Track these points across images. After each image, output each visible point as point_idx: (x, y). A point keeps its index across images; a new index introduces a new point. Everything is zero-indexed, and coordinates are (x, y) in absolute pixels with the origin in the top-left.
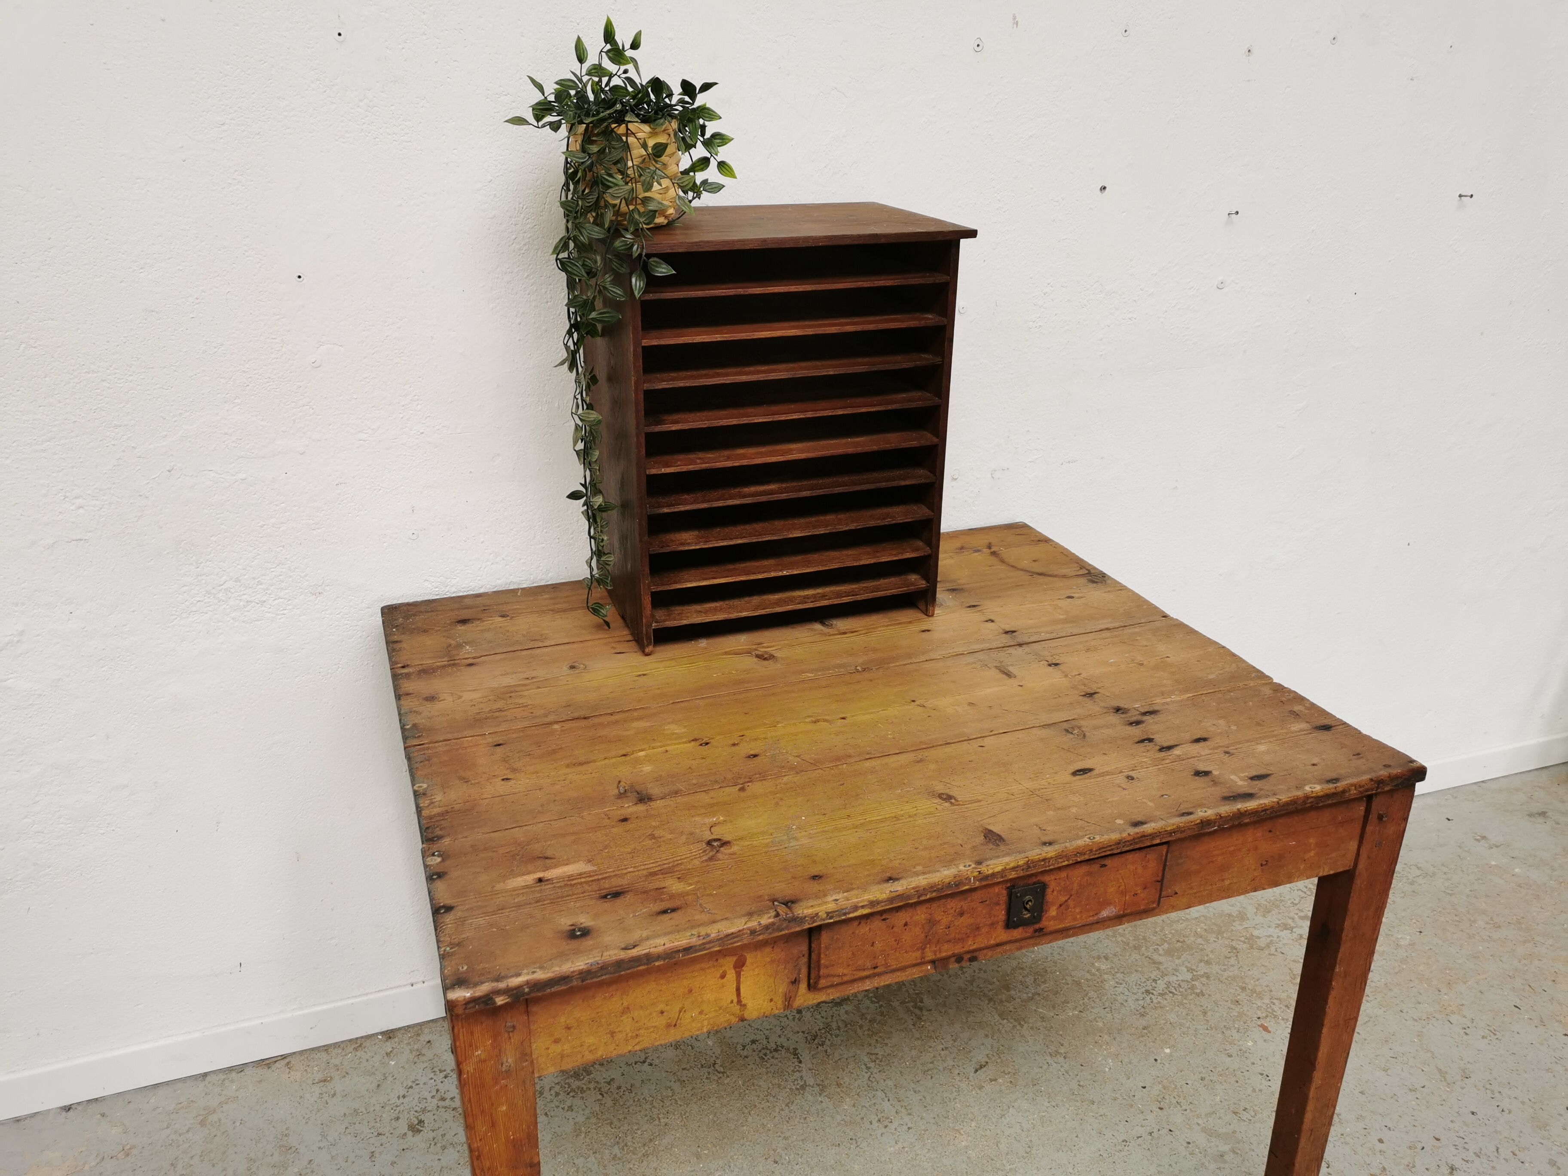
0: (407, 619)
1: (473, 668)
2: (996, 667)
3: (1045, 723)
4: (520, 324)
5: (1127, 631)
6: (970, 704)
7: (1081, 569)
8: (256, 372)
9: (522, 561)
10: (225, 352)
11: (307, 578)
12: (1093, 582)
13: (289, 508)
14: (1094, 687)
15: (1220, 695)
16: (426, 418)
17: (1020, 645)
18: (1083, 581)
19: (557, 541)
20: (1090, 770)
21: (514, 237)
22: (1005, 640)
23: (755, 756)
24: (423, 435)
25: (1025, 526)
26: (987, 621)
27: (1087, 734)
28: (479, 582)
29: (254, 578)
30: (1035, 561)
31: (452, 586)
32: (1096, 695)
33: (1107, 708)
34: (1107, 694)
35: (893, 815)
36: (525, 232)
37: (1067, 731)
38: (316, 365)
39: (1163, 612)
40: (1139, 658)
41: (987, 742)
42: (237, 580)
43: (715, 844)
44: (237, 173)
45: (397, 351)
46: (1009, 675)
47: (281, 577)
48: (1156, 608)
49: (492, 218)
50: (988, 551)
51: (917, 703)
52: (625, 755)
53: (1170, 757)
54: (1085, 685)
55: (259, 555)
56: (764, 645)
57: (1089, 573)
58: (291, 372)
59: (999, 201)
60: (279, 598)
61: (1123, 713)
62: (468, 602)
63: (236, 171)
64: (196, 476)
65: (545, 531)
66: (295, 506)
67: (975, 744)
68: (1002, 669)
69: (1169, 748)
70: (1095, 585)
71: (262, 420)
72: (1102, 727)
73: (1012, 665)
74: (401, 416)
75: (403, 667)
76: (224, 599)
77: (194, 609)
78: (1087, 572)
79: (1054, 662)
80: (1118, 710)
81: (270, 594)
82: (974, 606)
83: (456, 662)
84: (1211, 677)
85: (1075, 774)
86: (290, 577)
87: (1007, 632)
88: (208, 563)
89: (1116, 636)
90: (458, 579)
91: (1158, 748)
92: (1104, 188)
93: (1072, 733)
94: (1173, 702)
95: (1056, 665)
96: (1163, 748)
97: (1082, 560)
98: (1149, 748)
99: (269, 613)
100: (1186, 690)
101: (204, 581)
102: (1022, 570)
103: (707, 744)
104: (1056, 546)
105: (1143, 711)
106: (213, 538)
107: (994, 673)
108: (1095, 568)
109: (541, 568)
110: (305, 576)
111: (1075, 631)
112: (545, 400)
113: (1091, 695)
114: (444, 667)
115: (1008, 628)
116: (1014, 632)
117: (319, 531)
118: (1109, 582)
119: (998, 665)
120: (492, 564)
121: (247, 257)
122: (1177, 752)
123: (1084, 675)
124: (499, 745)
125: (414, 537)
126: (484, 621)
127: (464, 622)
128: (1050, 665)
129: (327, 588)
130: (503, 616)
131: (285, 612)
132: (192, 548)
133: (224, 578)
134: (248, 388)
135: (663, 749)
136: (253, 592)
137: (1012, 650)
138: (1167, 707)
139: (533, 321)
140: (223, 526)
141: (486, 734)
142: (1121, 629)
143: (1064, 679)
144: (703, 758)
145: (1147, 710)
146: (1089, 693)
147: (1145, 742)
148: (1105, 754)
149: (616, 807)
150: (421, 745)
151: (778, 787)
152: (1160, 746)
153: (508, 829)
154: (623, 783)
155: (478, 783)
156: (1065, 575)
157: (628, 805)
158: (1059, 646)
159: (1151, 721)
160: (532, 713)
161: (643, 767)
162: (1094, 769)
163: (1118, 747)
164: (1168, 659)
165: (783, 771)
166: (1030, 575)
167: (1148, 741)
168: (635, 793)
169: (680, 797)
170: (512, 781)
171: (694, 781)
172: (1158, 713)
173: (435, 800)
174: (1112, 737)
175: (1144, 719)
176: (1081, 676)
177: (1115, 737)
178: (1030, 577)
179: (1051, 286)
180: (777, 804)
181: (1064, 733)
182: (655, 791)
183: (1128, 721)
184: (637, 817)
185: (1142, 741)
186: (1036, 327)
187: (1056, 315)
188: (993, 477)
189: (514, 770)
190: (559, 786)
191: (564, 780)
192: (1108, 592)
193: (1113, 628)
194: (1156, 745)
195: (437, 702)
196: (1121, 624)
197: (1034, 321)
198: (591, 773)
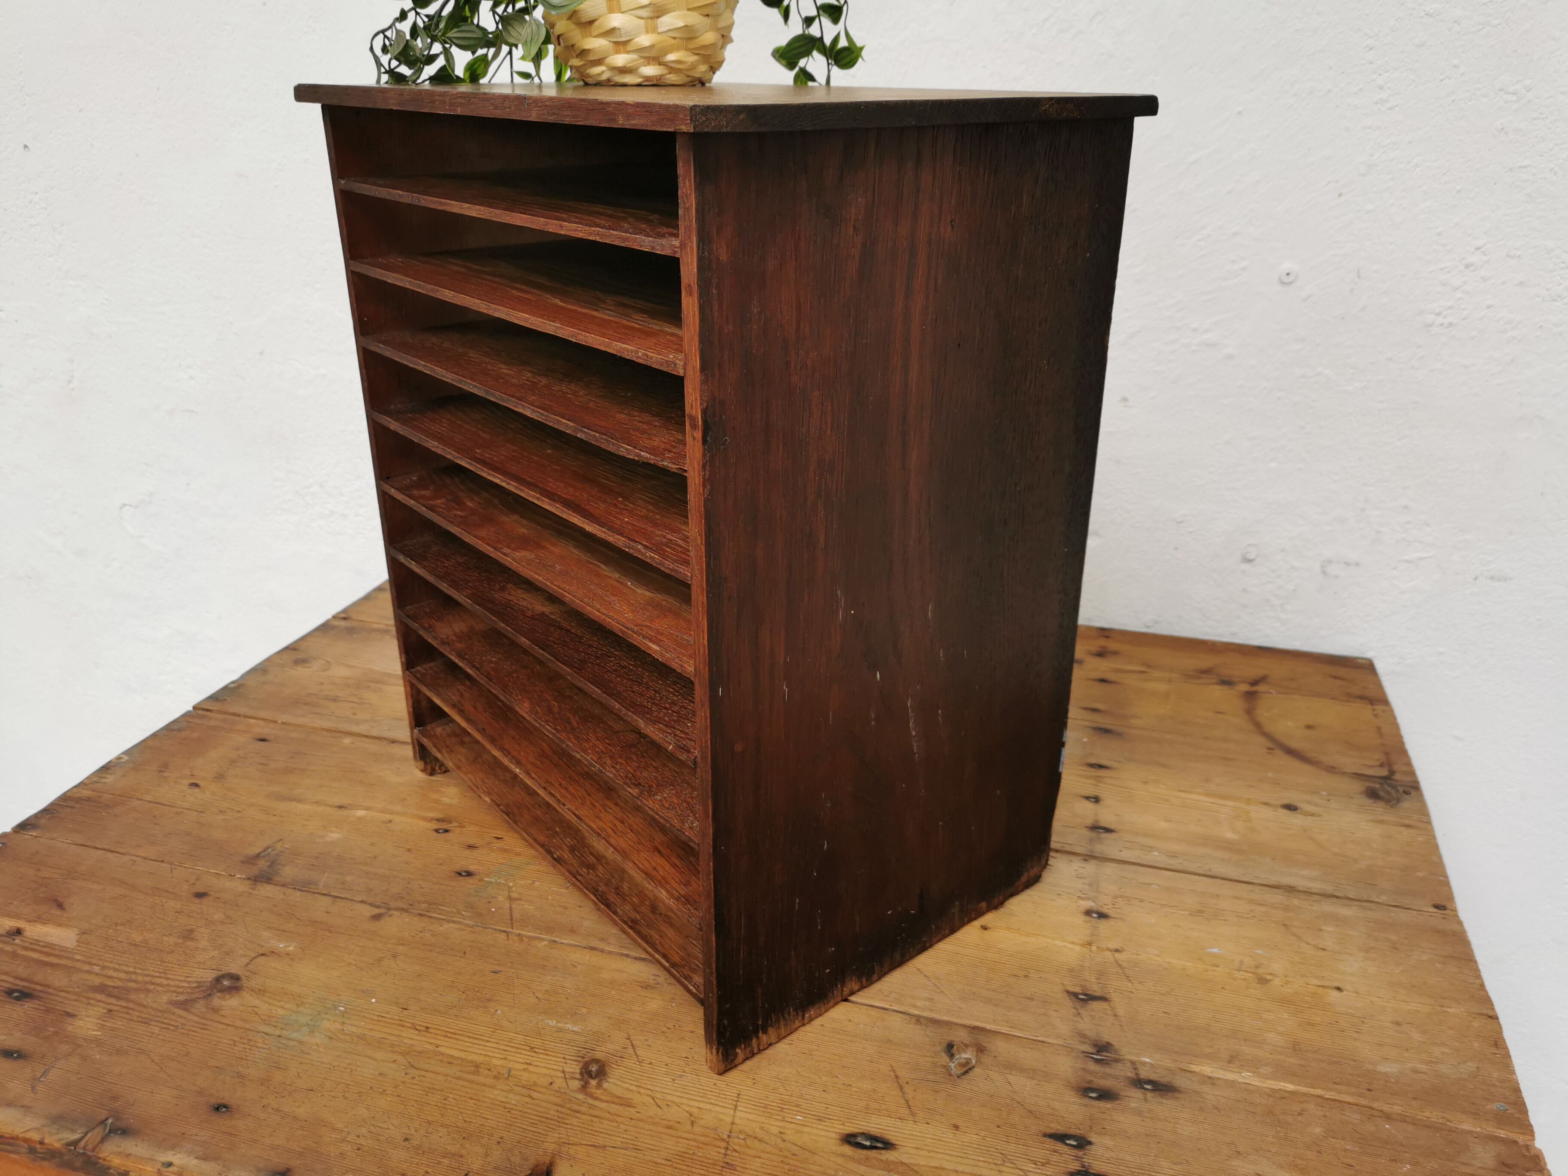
3: (933, 1016)
5: (1328, 907)
7: (1382, 765)
12: (1373, 794)
14: (1112, 987)
15: (1355, 1117)
17: (1088, 857)
18: (1358, 786)
20: (888, 1145)
22: (1078, 840)
23: (469, 874)
25: (1367, 667)
26: (1087, 798)
27: (978, 1070)
30: (1309, 727)
32: (1095, 1004)
33: (1084, 1036)
34: (1121, 1011)
35: (480, 1059)
37: (950, 1048)
39: (1450, 897)
40: (1277, 967)
42: (322, 485)
43: (226, 983)
48: (1445, 884)
50: (1244, 687)
52: (341, 807)
54: (1101, 975)
57: (1389, 777)
61: (1099, 1062)
72: (1022, 1070)
75: (344, 619)
76: (311, 502)
78: (1386, 775)
79: (1107, 909)
80: (1101, 1049)
82: (1101, 767)
84: (1384, 1068)
85: (850, 1139)
87: (1095, 827)
89: (1286, 908)
91: (1074, 1168)
93: (952, 1057)
94: (1232, 1084)
95: (1102, 916)
97: (1403, 752)
100: (1290, 1074)
102: (1264, 734)
103: (446, 831)
105: (1144, 1074)
108: (1411, 773)
111: (1217, 869)
113: (1087, 999)
114: (377, 630)
115: (1108, 820)
116: (1108, 830)
118: (1405, 804)
123: (1124, 956)
124: (263, 740)
128: (1088, 913)
133: (311, 480)
135: (388, 817)
136: (337, 502)
137: (1060, 861)
138: (1206, 1089)
141: (275, 722)
142: (1317, 897)
143: (1077, 948)
144: (409, 850)
145: (1154, 1077)
146: (1089, 992)
147: (1068, 1142)
148: (956, 1127)
149: (224, 873)
150: (207, 710)
151: (421, 935)
152: (1083, 1166)
153: (97, 848)
154: (280, 844)
155: (166, 778)
156: (1333, 768)
157: (239, 876)
158: (1155, 886)
159: (1133, 1105)
160: (354, 714)
161: (332, 832)
162: (897, 1147)
163: (998, 1127)
164: (1335, 993)
165: (464, 913)
166: (1269, 749)
167: (1075, 1143)
168: (269, 864)
169: (298, 893)
170: (196, 790)
171: (349, 878)
172: (1170, 1094)
173: (103, 780)
174: (1013, 1099)
175: (1123, 1093)
176: (1117, 955)
177: (1018, 1102)
178: (1267, 751)
179: (1484, 254)
180: (380, 960)
181: (939, 1048)
182: (288, 872)
183: (1090, 1082)
184: (218, 898)
185: (1061, 1138)
186: (1442, 325)
187: (1489, 307)
188: (1325, 573)
189: (220, 777)
190: (221, 817)
191: (238, 812)
192: (1382, 822)
193: (1300, 891)
194: (1077, 1158)
195: (298, 668)
196: (1329, 889)
197: (1438, 314)
198: (274, 815)
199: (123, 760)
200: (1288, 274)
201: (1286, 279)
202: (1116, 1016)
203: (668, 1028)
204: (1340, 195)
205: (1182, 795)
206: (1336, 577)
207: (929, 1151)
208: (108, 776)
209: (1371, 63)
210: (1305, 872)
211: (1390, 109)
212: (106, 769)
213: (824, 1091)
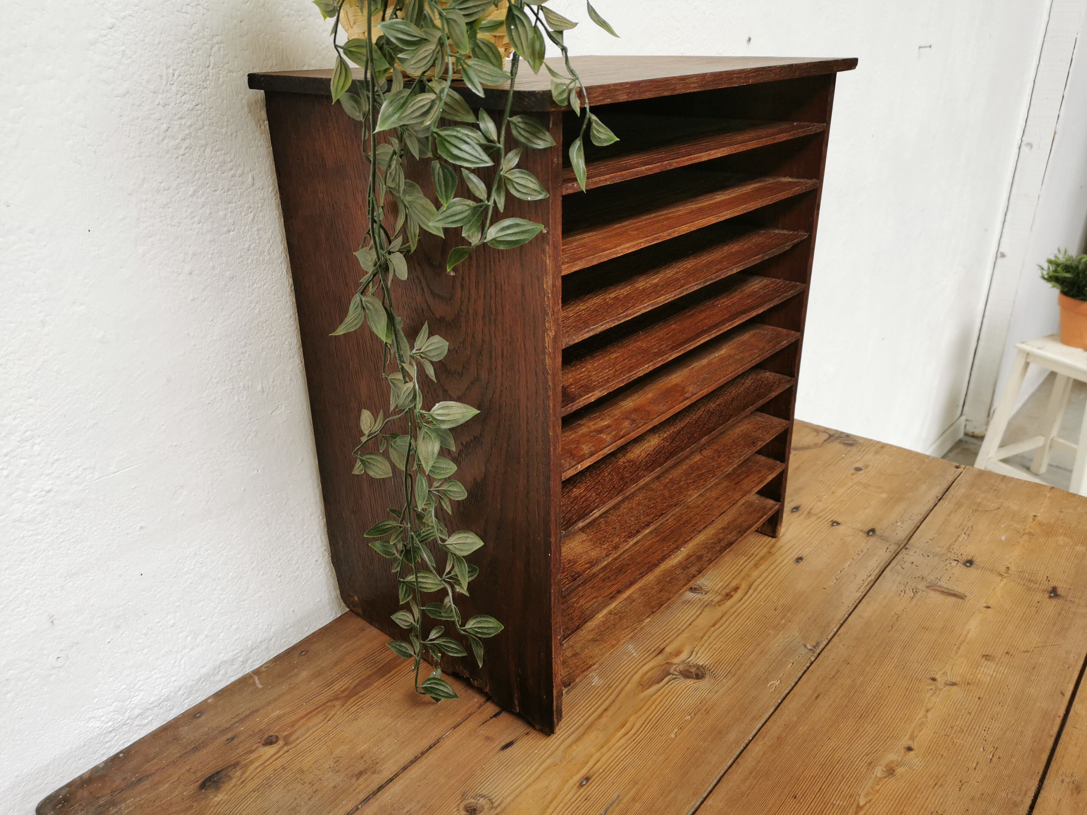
2: (928, 587)
4: (190, 274)
5: (957, 495)
6: (986, 657)
9: (234, 627)
14: (1043, 581)
16: (52, 464)
17: (903, 547)
19: (279, 580)
21: (164, 127)
22: (882, 545)
24: (52, 494)
28: (175, 684)
31: (134, 708)
32: (1060, 592)
36: (181, 118)
40: (1017, 526)
46: (955, 594)
49: (124, 96)
51: (940, 681)
54: (1032, 581)
56: (668, 650)
57: (831, 436)
65: (261, 572)
68: (939, 589)
70: (854, 448)
73: (938, 579)
79: (963, 558)
87: (869, 534)
90: (142, 693)
92: (750, 40)
95: (970, 562)
107: (939, 598)
109: (260, 627)
112: (241, 384)
113: (1055, 593)
115: (861, 527)
116: (873, 530)
119: (926, 584)
120: (192, 650)
125: (60, 663)
126: (247, 766)
127: (212, 782)
128: (966, 566)
130: (270, 743)
137: (908, 557)
139: (211, 264)
142: (948, 494)
143: (1005, 580)
146: (1049, 591)
164: (1038, 518)
176: (1012, 569)
192: (876, 453)
193: (942, 497)
196: (941, 487)
202: (1070, 589)
205: (837, 494)
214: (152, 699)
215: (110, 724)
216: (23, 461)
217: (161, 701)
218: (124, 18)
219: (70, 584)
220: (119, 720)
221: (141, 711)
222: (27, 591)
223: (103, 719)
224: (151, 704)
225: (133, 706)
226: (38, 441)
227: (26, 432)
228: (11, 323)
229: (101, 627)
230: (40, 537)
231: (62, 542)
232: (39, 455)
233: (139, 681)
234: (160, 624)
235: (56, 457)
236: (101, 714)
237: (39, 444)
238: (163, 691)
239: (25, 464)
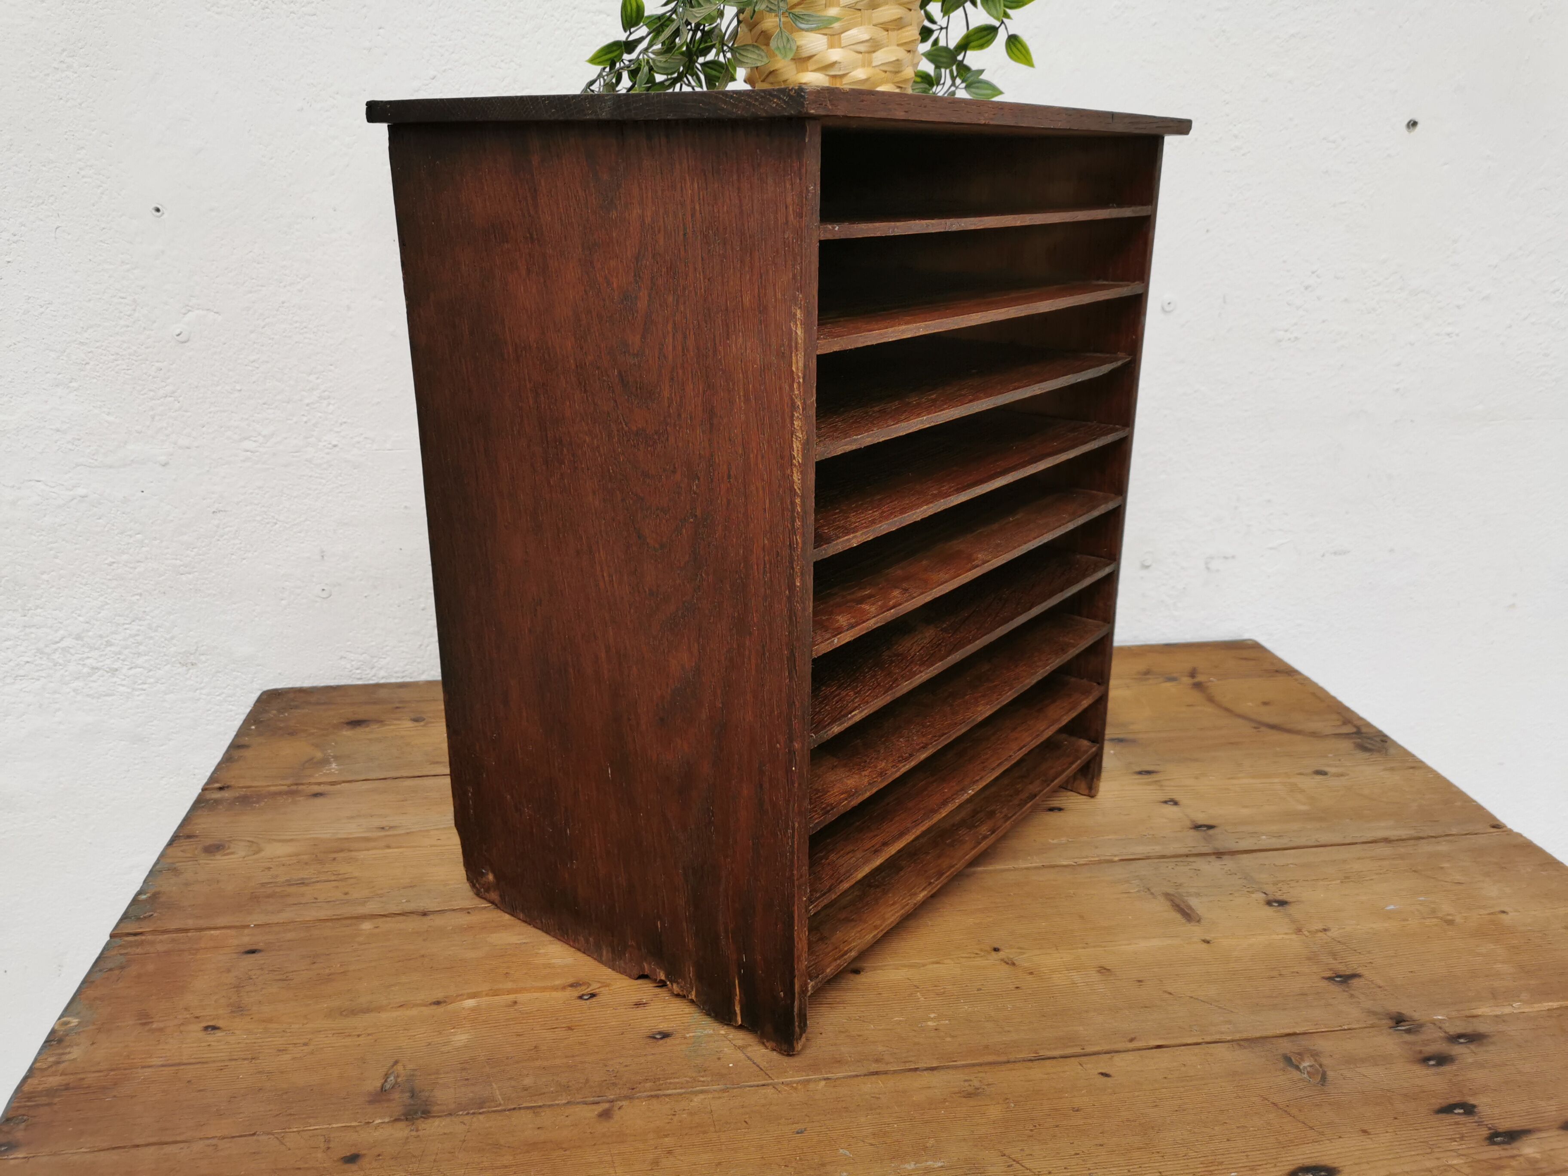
0: (282, 713)
1: (319, 801)
2: (1167, 895)
3: (1245, 1035)
5: (1426, 848)
6: (1103, 970)
7: (1344, 723)
8: (98, 344)
10: (55, 313)
11: (174, 641)
12: (1364, 749)
13: (146, 541)
14: (1352, 963)
16: (341, 424)
17: (1219, 854)
18: (1346, 745)
20: (1331, 1171)
22: (1193, 841)
23: (665, 1035)
24: (337, 449)
25: (1257, 647)
26: (1166, 802)
27: (1330, 1074)
29: (101, 636)
30: (1265, 704)
32: (1355, 982)
33: (1375, 1013)
34: (1380, 983)
37: (1288, 1060)
38: (182, 338)
39: (1493, 817)
40: (1446, 908)
41: (1120, 1064)
42: (78, 637)
44: (65, 53)
45: (297, 325)
46: (1187, 914)
47: (137, 638)
48: (1479, 808)
50: (1187, 680)
51: (1001, 954)
52: (438, 1003)
53: (1514, 1163)
54: (1334, 955)
55: (108, 604)
57: (1358, 732)
58: (147, 348)
59: (1236, 137)
60: (136, 667)
61: (1408, 1031)
62: (382, 694)
63: (64, 50)
64: (19, 488)
66: (155, 539)
67: (1093, 1067)
68: (1178, 901)
69: (1512, 1136)
70: (1366, 755)
71: (108, 414)
72: (1364, 1060)
73: (1198, 895)
74: (305, 419)
75: (221, 789)
76: (61, 661)
77: (22, 672)
78: (1354, 730)
79: (1279, 896)
80: (1398, 1020)
81: (124, 660)
82: (1148, 772)
83: (300, 787)
86: (151, 638)
87: (1197, 827)
88: (39, 610)
89: (1402, 857)
91: (1485, 1132)
92: (1413, 124)
93: (1297, 1068)
94: (1516, 1017)
95: (1282, 903)
96: (1496, 1134)
97: (1347, 709)
98: (1464, 1130)
99: (123, 685)
100: (1545, 993)
101: (33, 636)
102: (1239, 716)
103: (593, 995)
104: (1305, 682)
105: (1453, 1030)
106: (45, 577)
107: (1160, 908)
108: (1369, 725)
110: (172, 638)
111: (1324, 838)
113: (1344, 979)
114: (280, 793)
115: (1201, 818)
116: (1210, 827)
117: (191, 576)
118: (1392, 751)
119: (1171, 891)
121: (83, 177)
122: (1529, 1149)
123: (1334, 933)
124: (253, 952)
125: (324, 594)
127: (355, 723)
128: (1269, 903)
129: (203, 658)
130: (416, 720)
131: (145, 686)
132: (17, 588)
133: (62, 632)
134: (88, 367)
135: (512, 997)
136: (101, 656)
137: (1201, 864)
138: (1503, 1027)
140: (57, 561)
141: (248, 926)
142: (1412, 842)
143: (1294, 936)
144: (570, 1028)
145: (1460, 1030)
146: (1341, 973)
147: (1456, 1111)
148: (1364, 1132)
149: (354, 1124)
150: (135, 934)
151: (676, 1118)
152: (1490, 1129)
153: (138, 1146)
154: (399, 1067)
155: (161, 1030)
156: (1314, 733)
157: (380, 1121)
158: (1292, 866)
159: (1470, 1060)
160: (346, 894)
161: (454, 1034)
162: (1341, 1168)
163: (1396, 1118)
164: (1503, 916)
165: (702, 1079)
166: (1255, 728)
167: (1461, 1111)
168: (408, 1094)
169: (481, 1117)
170: (219, 1034)
171: (528, 1081)
172: (1485, 1041)
173: (67, 1057)
174: (1382, 1090)
175: (1453, 1053)
176: (1329, 933)
177: (1388, 1091)
178: (1255, 730)
179: (1318, 276)
180: (656, 1162)
181: (1282, 1065)
182: (444, 1096)
183: (1421, 1052)
184: (379, 1155)
185: (1448, 1109)
186: (1289, 339)
187: (1324, 322)
188: (1208, 569)
189: (238, 1010)
190: (287, 1057)
191: (305, 1044)
192: (1392, 769)
193: (1394, 841)
194: (1480, 1124)
195: (218, 857)
196: (1412, 833)
197: (1286, 331)
198: (359, 1036)
199: (72, 1025)
200: (1169, 303)
201: (1167, 308)
202: (1380, 987)
203: (1031, 1130)
204: (1208, 231)
205: (1234, 781)
206: (1218, 571)
207: (1368, 1163)
208: (68, 1050)
209: (1228, 115)
210: (1383, 824)
211: (1243, 155)
212: (54, 1040)
213: (1228, 1140)
214: (397, 669)
215: (358, 671)
216: (320, 414)
217: (404, 674)
218: (444, 71)
219: (341, 531)
220: (367, 672)
221: (386, 674)
222: (308, 522)
223: (353, 663)
224: (396, 672)
225: (380, 666)
226: (333, 402)
227: (324, 391)
228: (325, 301)
229: (361, 580)
230: (324, 481)
231: (340, 492)
232: (331, 413)
233: (387, 646)
234: (411, 602)
235: (345, 420)
236: (352, 658)
237: (334, 404)
238: (408, 667)
239: (320, 417)
